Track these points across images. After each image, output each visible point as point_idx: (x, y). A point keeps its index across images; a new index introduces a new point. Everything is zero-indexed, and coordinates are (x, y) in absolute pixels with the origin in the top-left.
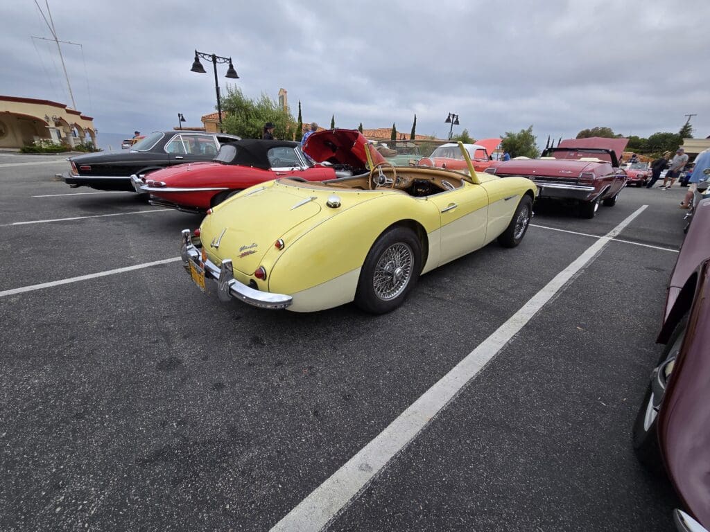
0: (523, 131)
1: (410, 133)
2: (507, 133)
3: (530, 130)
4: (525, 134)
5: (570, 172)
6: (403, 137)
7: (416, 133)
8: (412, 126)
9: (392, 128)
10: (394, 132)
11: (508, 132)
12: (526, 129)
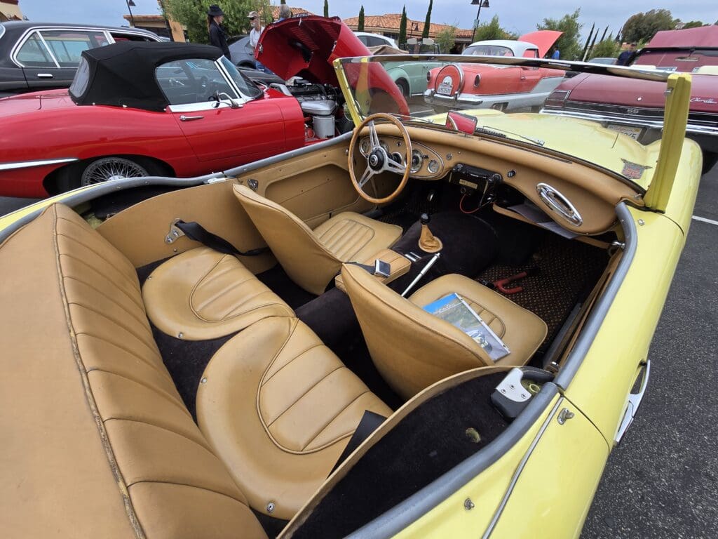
0: (567, 17)
1: (425, 21)
2: (546, 20)
3: (575, 16)
4: (568, 21)
5: (710, 102)
6: (415, 27)
7: (431, 21)
8: (427, 11)
9: (402, 13)
10: (404, 19)
11: (548, 18)
12: (571, 14)
